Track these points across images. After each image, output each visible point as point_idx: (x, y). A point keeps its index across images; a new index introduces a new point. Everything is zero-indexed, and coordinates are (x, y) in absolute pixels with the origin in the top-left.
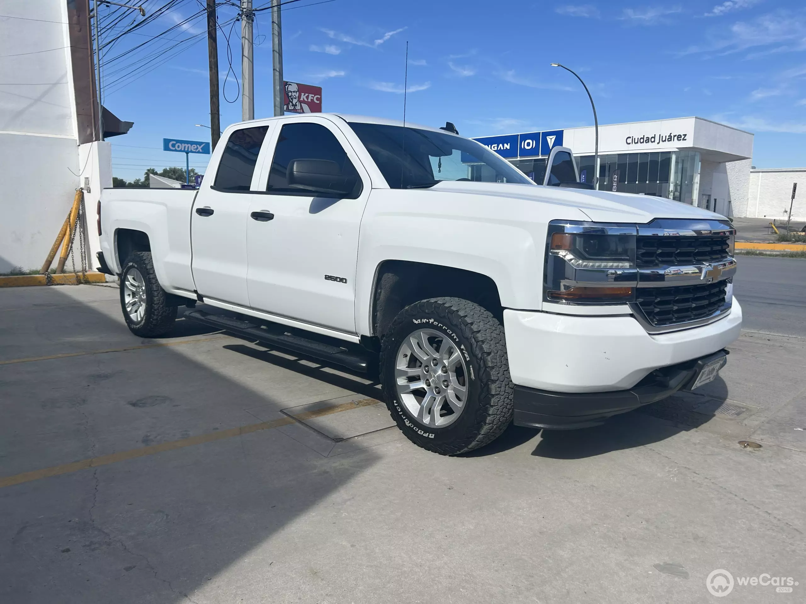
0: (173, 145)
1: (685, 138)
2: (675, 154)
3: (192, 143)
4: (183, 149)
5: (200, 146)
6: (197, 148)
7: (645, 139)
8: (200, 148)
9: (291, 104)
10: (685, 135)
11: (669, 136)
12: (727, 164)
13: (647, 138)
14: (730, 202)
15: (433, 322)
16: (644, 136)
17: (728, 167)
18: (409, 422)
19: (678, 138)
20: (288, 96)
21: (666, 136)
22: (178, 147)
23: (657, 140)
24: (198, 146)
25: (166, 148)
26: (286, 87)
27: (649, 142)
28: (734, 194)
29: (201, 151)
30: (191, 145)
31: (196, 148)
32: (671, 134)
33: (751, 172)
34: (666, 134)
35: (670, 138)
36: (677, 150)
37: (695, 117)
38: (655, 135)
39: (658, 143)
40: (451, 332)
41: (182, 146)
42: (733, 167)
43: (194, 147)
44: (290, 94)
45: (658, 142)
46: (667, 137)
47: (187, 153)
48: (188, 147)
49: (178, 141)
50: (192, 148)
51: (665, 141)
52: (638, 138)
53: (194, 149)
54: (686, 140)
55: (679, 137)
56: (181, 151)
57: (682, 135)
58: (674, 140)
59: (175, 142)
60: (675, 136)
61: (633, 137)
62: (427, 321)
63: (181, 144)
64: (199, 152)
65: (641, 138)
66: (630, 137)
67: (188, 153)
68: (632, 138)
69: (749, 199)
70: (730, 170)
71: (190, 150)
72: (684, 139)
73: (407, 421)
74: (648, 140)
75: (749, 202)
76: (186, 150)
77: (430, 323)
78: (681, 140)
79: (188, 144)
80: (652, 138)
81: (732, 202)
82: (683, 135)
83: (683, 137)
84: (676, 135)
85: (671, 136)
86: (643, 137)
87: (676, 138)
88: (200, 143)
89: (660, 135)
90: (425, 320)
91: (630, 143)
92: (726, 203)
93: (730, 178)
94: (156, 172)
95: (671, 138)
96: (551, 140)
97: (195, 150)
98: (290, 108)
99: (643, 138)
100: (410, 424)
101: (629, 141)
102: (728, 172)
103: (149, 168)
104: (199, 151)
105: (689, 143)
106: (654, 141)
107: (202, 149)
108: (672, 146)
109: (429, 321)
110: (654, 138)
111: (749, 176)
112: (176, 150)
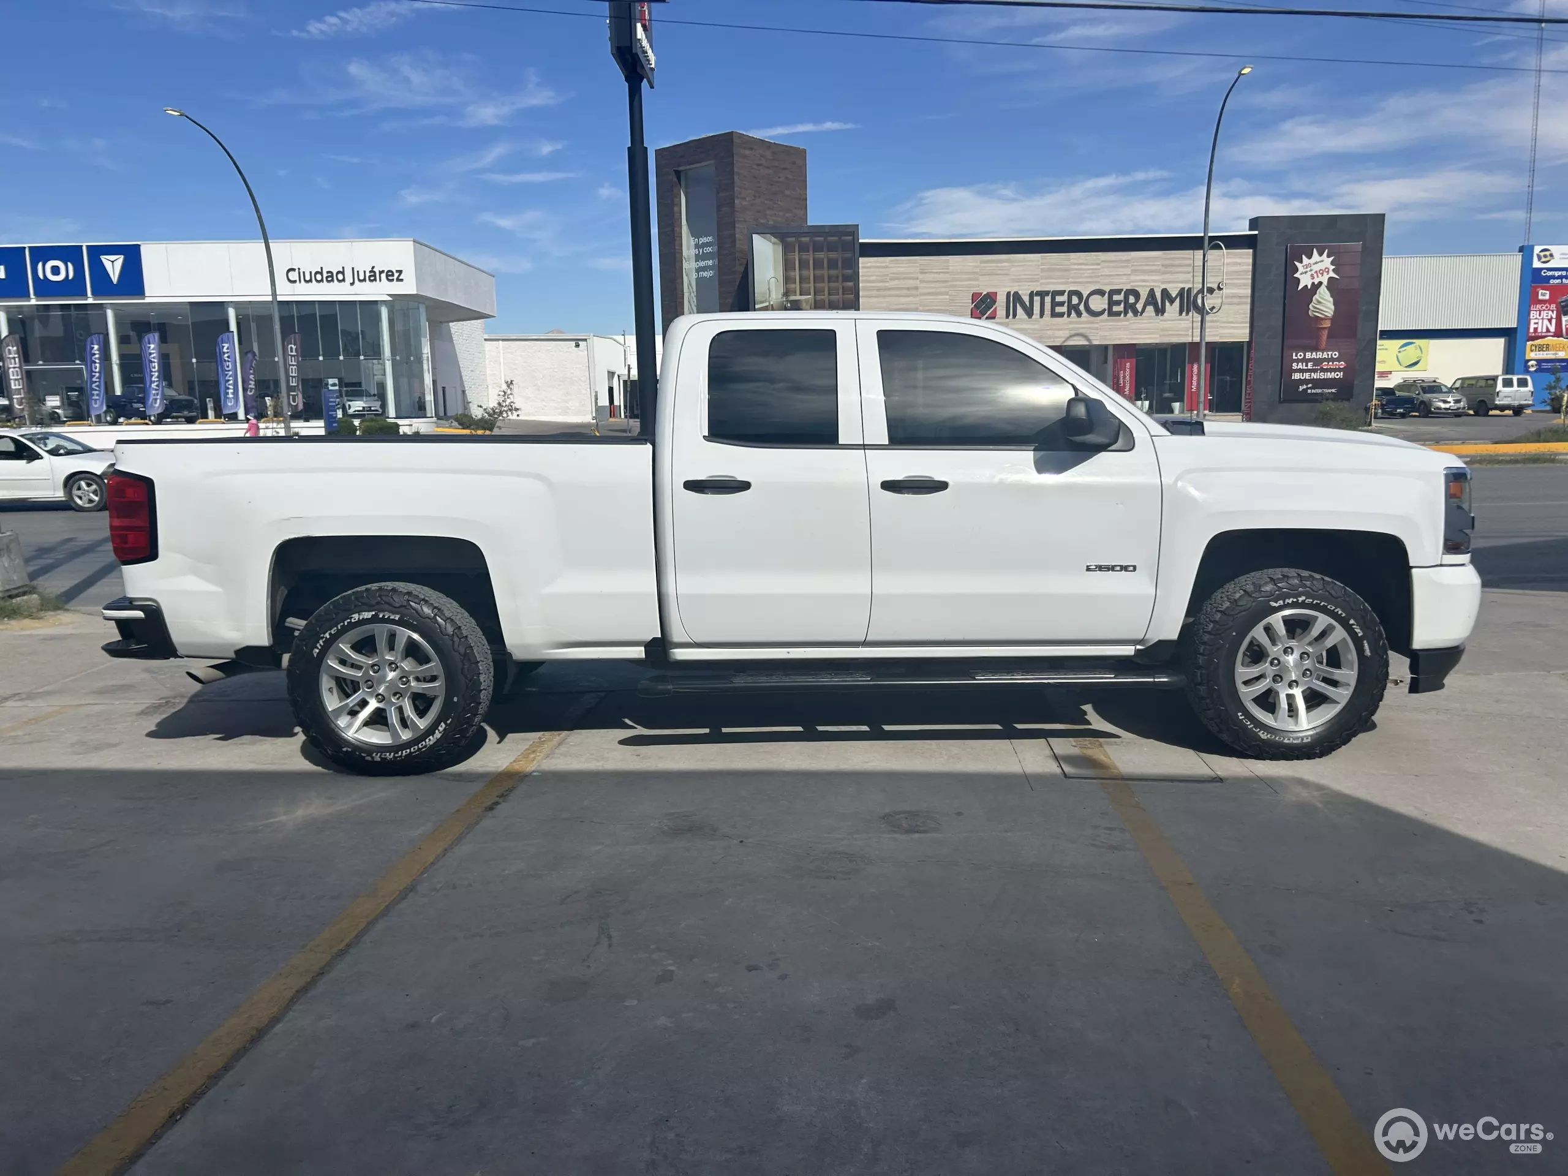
1: (400, 278)
2: (386, 306)
7: (325, 275)
10: (400, 272)
11: (370, 272)
12: (451, 324)
13: (328, 272)
14: (464, 392)
15: (1305, 600)
16: (322, 268)
17: (453, 331)
18: (1266, 733)
19: (387, 276)
21: (365, 272)
23: (349, 279)
27: (332, 280)
28: (468, 377)
32: (373, 267)
33: (486, 340)
34: (364, 267)
35: (373, 276)
36: (390, 299)
37: (412, 239)
38: (343, 268)
39: (352, 284)
40: (1333, 608)
42: (461, 331)
45: (352, 282)
46: (368, 274)
51: (364, 280)
52: (311, 272)
54: (402, 280)
55: (389, 274)
57: (395, 272)
58: (380, 280)
60: (381, 272)
61: (299, 269)
62: (1295, 600)
65: (317, 273)
66: (294, 270)
68: (297, 270)
69: (490, 387)
70: (456, 336)
72: (398, 280)
73: (1263, 733)
74: (330, 277)
75: (490, 390)
77: (1300, 602)
78: (393, 280)
80: (338, 273)
81: (467, 392)
82: (397, 271)
83: (396, 275)
84: (383, 271)
85: (375, 272)
86: (320, 270)
87: (383, 276)
89: (353, 268)
90: (1291, 599)
91: (295, 282)
92: (459, 393)
93: (459, 351)
95: (375, 276)
96: (114, 266)
99: (321, 273)
100: (1269, 736)
101: (293, 276)
102: (454, 339)
105: (408, 287)
106: (344, 280)
108: (379, 291)
109: (1298, 600)
110: (343, 273)
111: (483, 346)
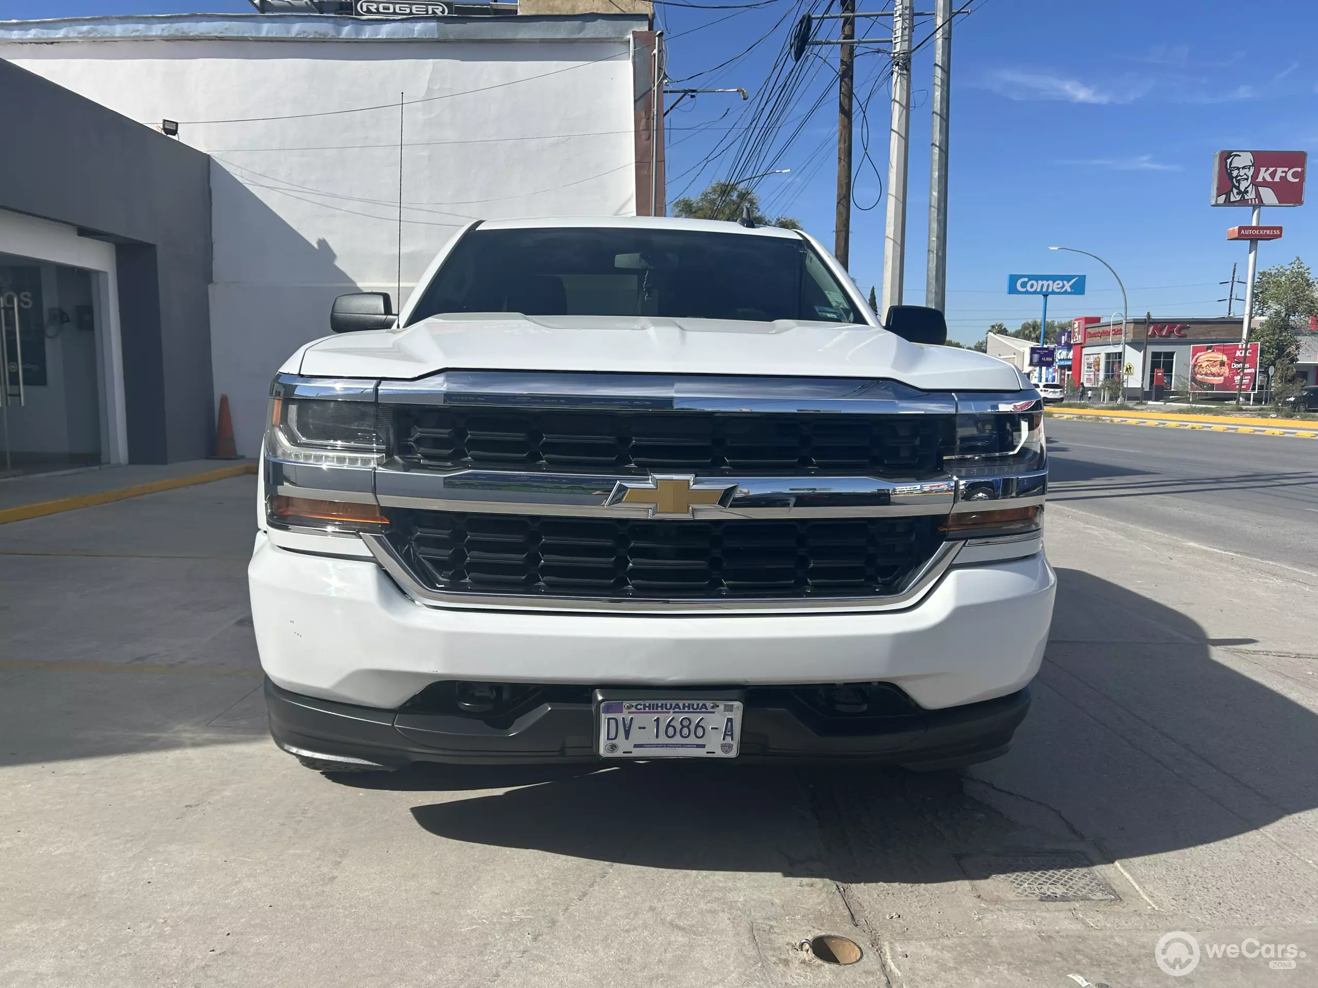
0: (1024, 285)
3: (1054, 278)
4: (1039, 290)
5: (1068, 282)
6: (1064, 286)
8: (1067, 287)
9: (1235, 191)
20: (1231, 178)
22: (1032, 286)
24: (1065, 282)
25: (1013, 290)
26: (1229, 161)
29: (1069, 290)
30: (1054, 282)
31: (1061, 285)
41: (1037, 286)
43: (1058, 284)
44: (1235, 173)
47: (1046, 296)
48: (1048, 286)
49: (1031, 278)
50: (1055, 286)
53: (1058, 288)
56: (1035, 293)
59: (1026, 280)
63: (1037, 281)
64: (1066, 293)
67: (1048, 295)
71: (1050, 290)
76: (1044, 290)
79: (1047, 281)
88: (1068, 278)
94: (1005, 329)
97: (1058, 290)
98: (1232, 199)
103: (994, 324)
104: (1066, 290)
107: (1071, 287)
112: (1027, 292)
